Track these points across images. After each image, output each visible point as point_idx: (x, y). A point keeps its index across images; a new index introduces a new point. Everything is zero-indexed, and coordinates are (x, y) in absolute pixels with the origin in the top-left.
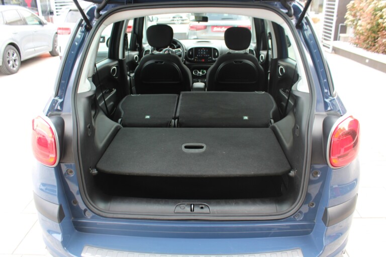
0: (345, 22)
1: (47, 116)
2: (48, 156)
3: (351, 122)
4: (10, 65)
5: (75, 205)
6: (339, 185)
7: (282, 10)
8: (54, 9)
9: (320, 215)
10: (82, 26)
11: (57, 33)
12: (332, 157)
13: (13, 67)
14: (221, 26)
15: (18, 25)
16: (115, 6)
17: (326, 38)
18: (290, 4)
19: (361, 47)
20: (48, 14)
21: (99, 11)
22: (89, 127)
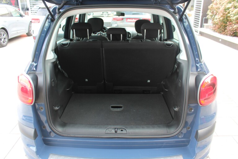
0: (207, 17)
1: (27, 74)
2: (28, 99)
3: (212, 78)
4: (1, 41)
5: (44, 129)
6: (205, 117)
7: (170, 10)
8: (29, 7)
9: (193, 134)
10: (49, 19)
11: (31, 22)
12: (201, 100)
13: (4, 42)
14: (132, 19)
15: (7, 16)
16: (69, 7)
17: (196, 26)
18: (175, 6)
19: (216, 32)
20: (26, 10)
21: (59, 9)
22: (53, 81)
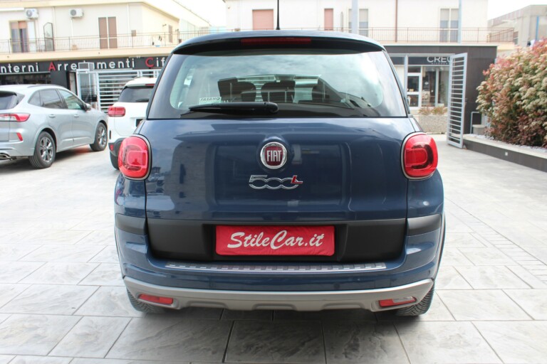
4: (42, 156)
13: (47, 159)
15: (56, 107)
